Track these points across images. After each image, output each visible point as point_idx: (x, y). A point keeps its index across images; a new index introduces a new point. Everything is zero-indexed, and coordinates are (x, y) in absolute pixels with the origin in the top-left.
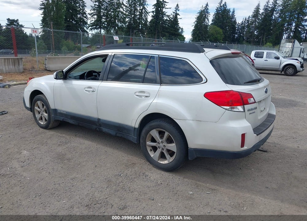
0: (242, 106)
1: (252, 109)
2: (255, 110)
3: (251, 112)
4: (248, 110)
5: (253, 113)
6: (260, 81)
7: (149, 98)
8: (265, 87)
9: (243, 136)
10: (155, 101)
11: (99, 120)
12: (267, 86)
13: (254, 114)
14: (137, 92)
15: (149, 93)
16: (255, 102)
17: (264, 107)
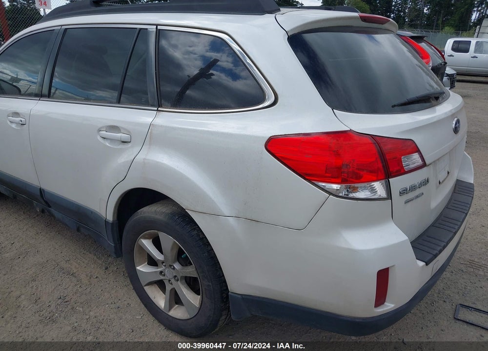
0: (383, 181)
1: (413, 188)
2: (423, 189)
3: (411, 195)
4: (403, 192)
5: (417, 197)
6: (440, 99)
7: (130, 145)
8: (453, 116)
9: (383, 276)
10: (141, 157)
11: (42, 191)
12: (457, 112)
13: (419, 199)
14: (103, 127)
15: (128, 133)
16: (424, 165)
17: (447, 169)
